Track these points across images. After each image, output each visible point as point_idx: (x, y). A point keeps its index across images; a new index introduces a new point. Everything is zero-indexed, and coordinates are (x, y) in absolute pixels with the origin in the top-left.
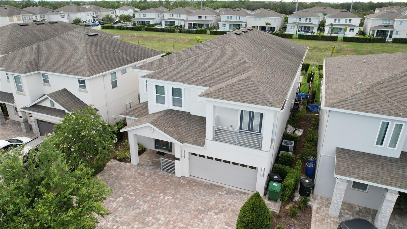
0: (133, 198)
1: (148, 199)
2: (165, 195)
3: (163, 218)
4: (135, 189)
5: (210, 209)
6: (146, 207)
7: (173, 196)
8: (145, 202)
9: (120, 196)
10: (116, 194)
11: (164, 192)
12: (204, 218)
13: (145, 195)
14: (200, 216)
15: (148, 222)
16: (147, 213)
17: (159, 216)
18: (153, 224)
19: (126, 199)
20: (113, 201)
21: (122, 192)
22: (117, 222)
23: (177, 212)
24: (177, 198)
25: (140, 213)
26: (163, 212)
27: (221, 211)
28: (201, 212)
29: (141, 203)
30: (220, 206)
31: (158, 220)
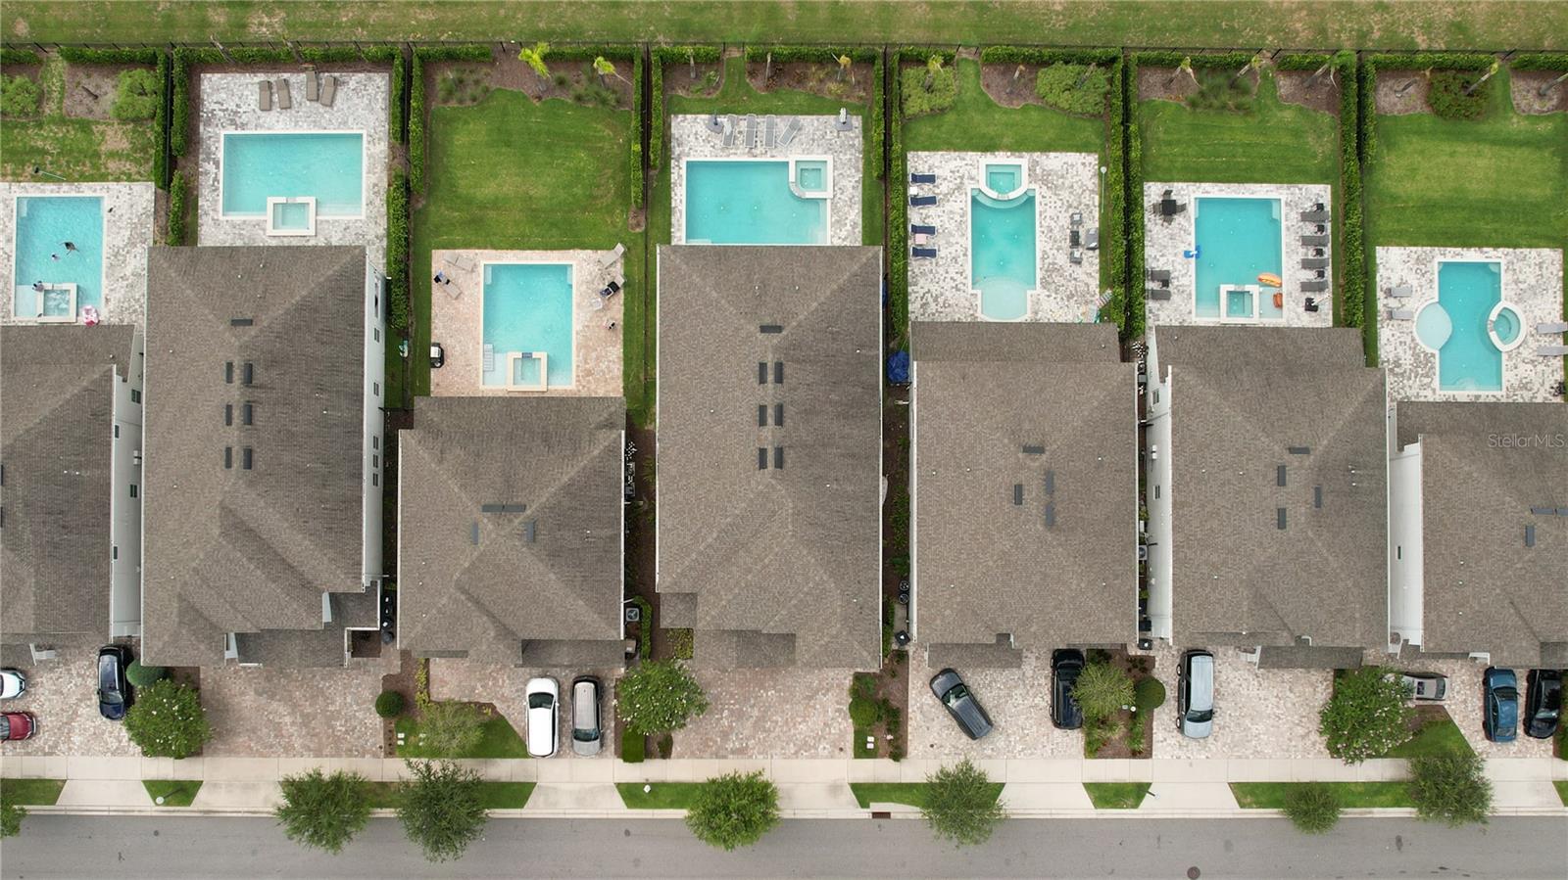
0: (737, 706)
1: (752, 702)
2: (766, 691)
3: (780, 719)
4: (732, 696)
5: (817, 692)
6: (756, 713)
7: (774, 689)
8: (752, 707)
9: (723, 710)
10: (716, 709)
11: (762, 686)
12: (815, 704)
13: (747, 700)
14: (811, 704)
15: (769, 728)
16: (762, 719)
17: (774, 718)
18: (774, 729)
19: (732, 712)
20: (722, 719)
21: (721, 704)
22: (742, 739)
23: (788, 706)
24: (780, 691)
25: (756, 722)
26: (777, 712)
27: (828, 690)
28: (810, 698)
29: (749, 710)
30: (825, 684)
31: (777, 722)
